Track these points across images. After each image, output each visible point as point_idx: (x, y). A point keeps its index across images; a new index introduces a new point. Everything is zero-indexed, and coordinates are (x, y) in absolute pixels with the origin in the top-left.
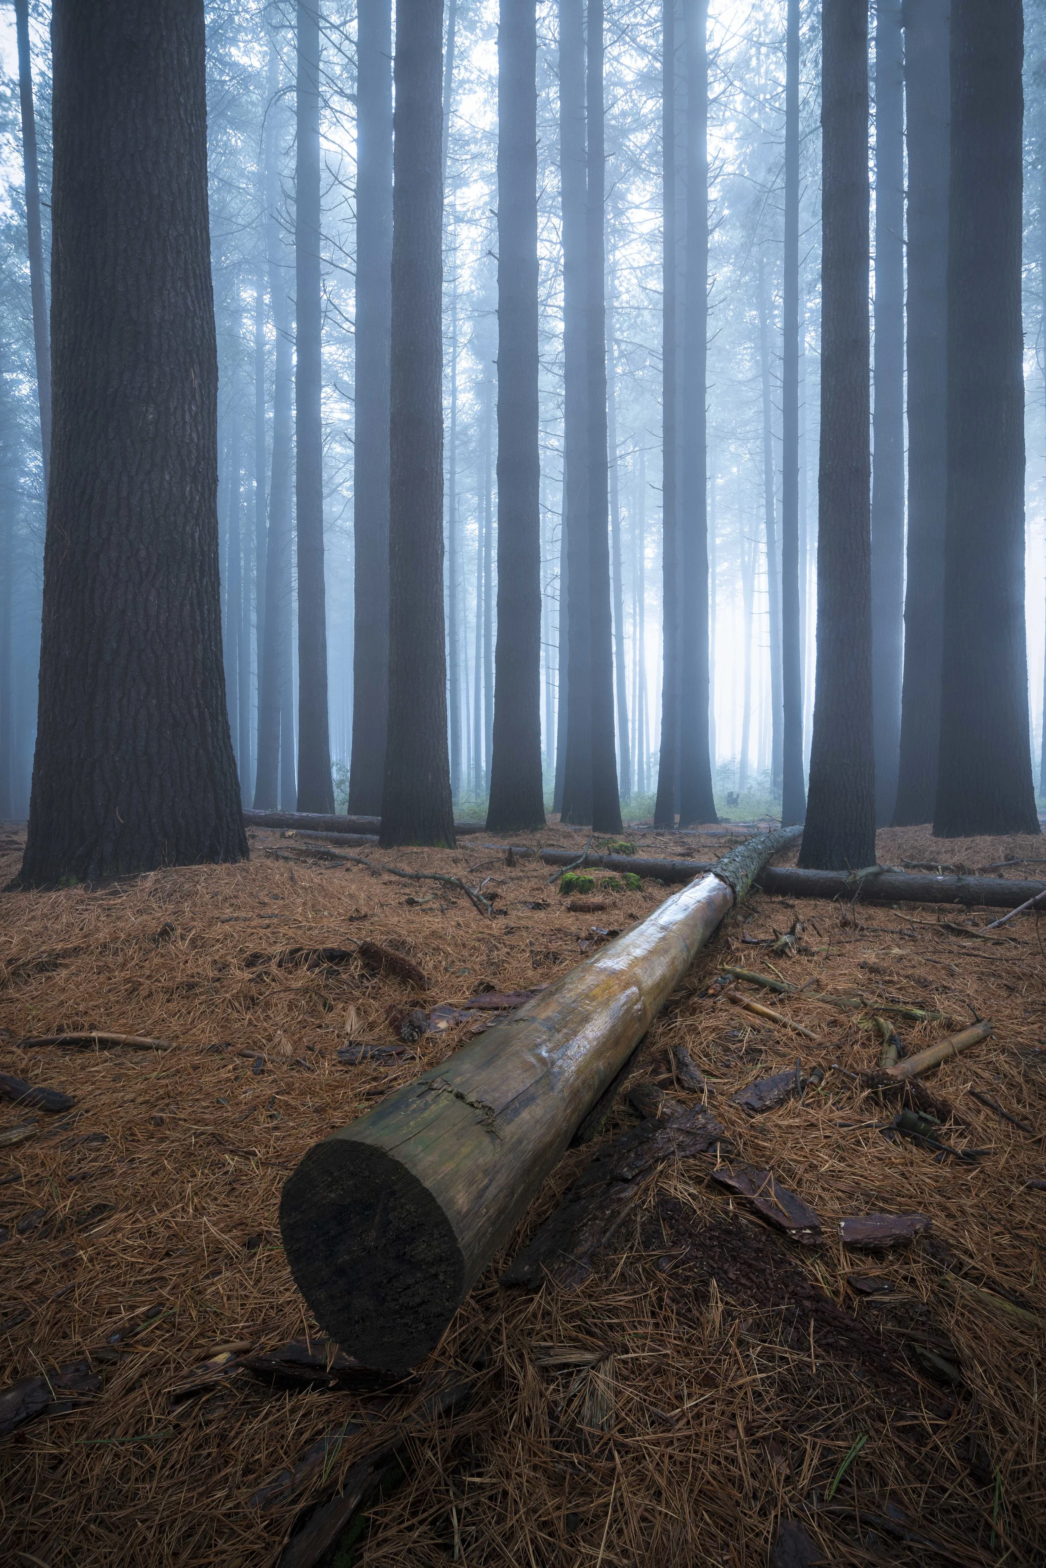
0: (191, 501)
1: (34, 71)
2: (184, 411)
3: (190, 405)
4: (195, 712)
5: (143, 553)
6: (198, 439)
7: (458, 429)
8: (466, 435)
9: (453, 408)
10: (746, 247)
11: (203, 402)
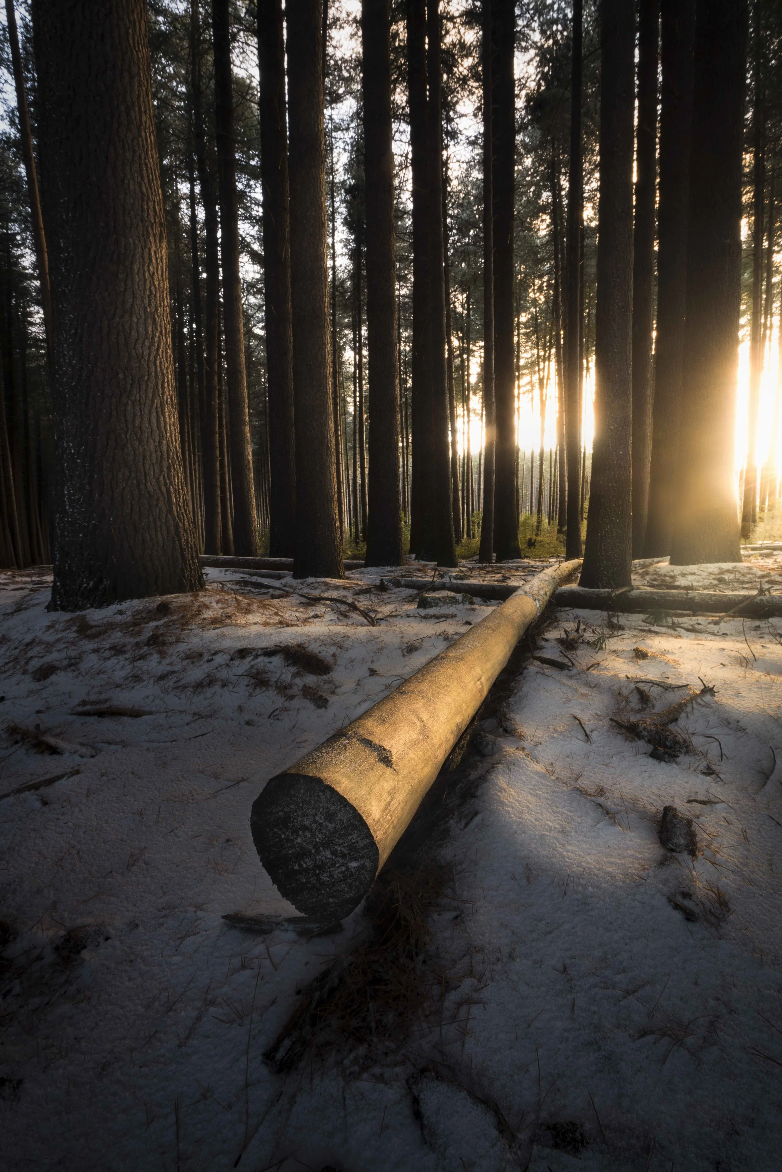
0: (153, 338)
1: (17, 16)
2: (144, 271)
3: (148, 267)
4: (164, 489)
5: (121, 376)
6: (156, 291)
7: (337, 283)
8: (343, 287)
9: (334, 268)
10: (542, 145)
11: (158, 264)
